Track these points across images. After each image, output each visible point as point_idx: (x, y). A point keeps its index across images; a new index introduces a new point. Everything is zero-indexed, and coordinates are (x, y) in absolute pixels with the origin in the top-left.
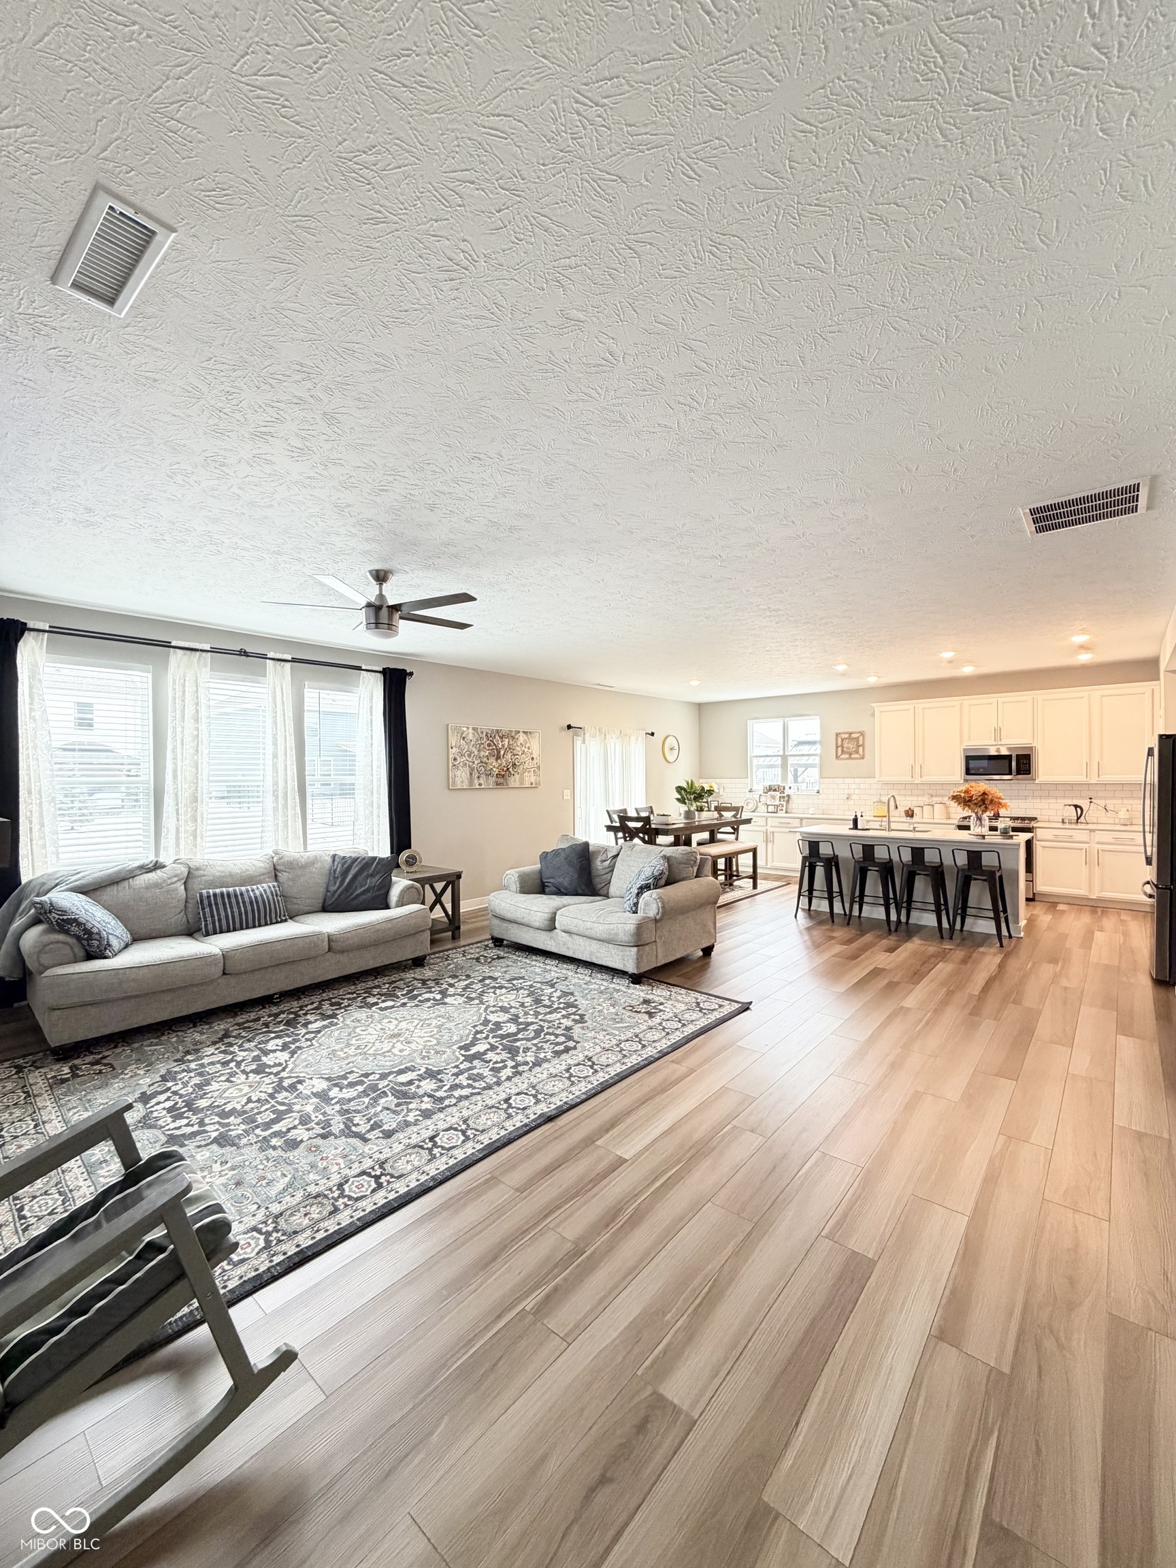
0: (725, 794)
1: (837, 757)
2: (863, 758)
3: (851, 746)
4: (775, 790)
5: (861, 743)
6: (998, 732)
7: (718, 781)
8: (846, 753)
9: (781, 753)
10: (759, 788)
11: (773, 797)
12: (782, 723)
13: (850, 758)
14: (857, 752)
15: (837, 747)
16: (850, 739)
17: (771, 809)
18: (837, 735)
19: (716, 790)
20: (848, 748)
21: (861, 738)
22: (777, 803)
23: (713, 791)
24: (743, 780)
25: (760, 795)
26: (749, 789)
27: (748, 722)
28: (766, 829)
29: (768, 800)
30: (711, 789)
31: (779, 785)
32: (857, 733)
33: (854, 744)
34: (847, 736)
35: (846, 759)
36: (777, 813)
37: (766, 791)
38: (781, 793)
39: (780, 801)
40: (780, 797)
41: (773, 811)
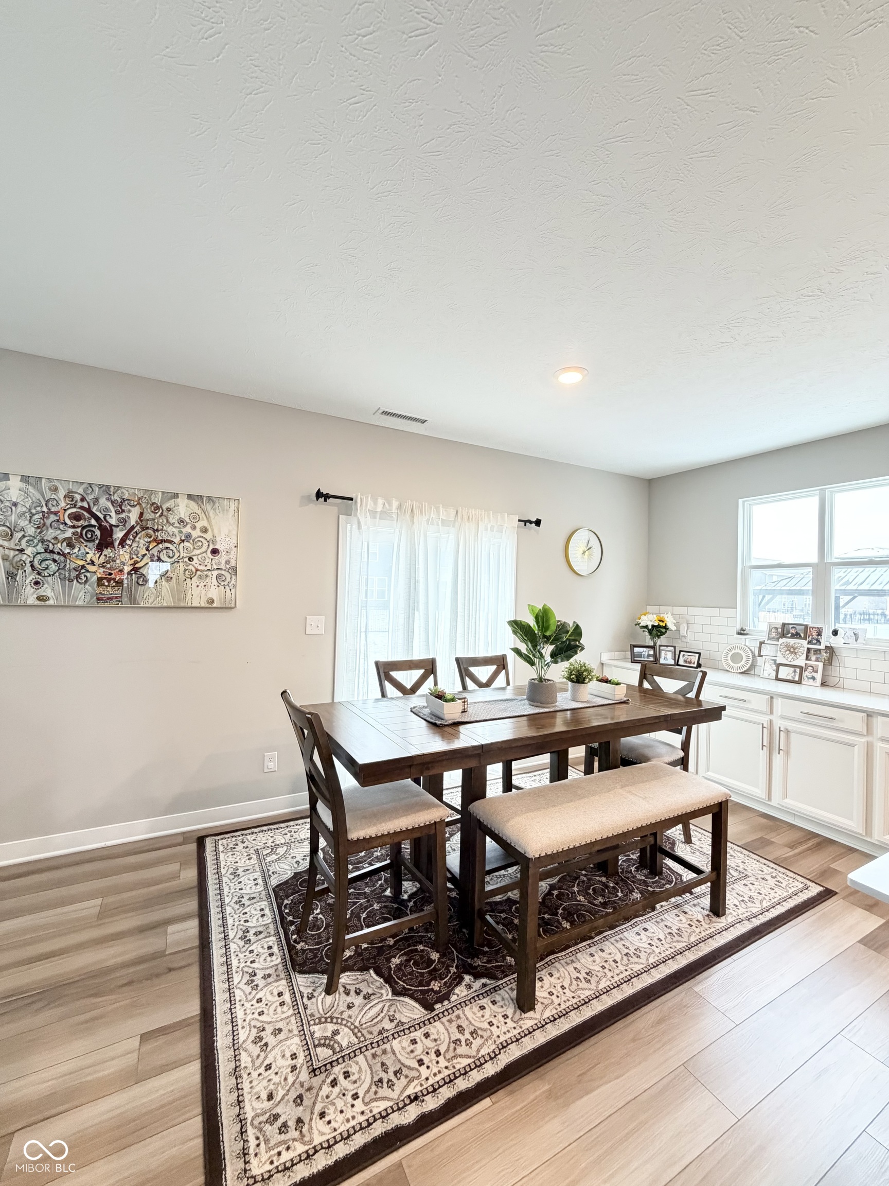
0: (690, 636)
4: (796, 635)
7: (678, 610)
9: (814, 558)
10: (761, 625)
11: (792, 650)
12: (814, 502)
17: (784, 673)
19: (671, 626)
22: (801, 661)
23: (666, 627)
24: (729, 612)
25: (761, 643)
26: (739, 627)
27: (740, 501)
28: (771, 721)
29: (779, 654)
30: (661, 624)
31: (806, 626)
36: (799, 682)
37: (774, 635)
38: (809, 643)
39: (807, 659)
40: (809, 650)
41: (789, 678)
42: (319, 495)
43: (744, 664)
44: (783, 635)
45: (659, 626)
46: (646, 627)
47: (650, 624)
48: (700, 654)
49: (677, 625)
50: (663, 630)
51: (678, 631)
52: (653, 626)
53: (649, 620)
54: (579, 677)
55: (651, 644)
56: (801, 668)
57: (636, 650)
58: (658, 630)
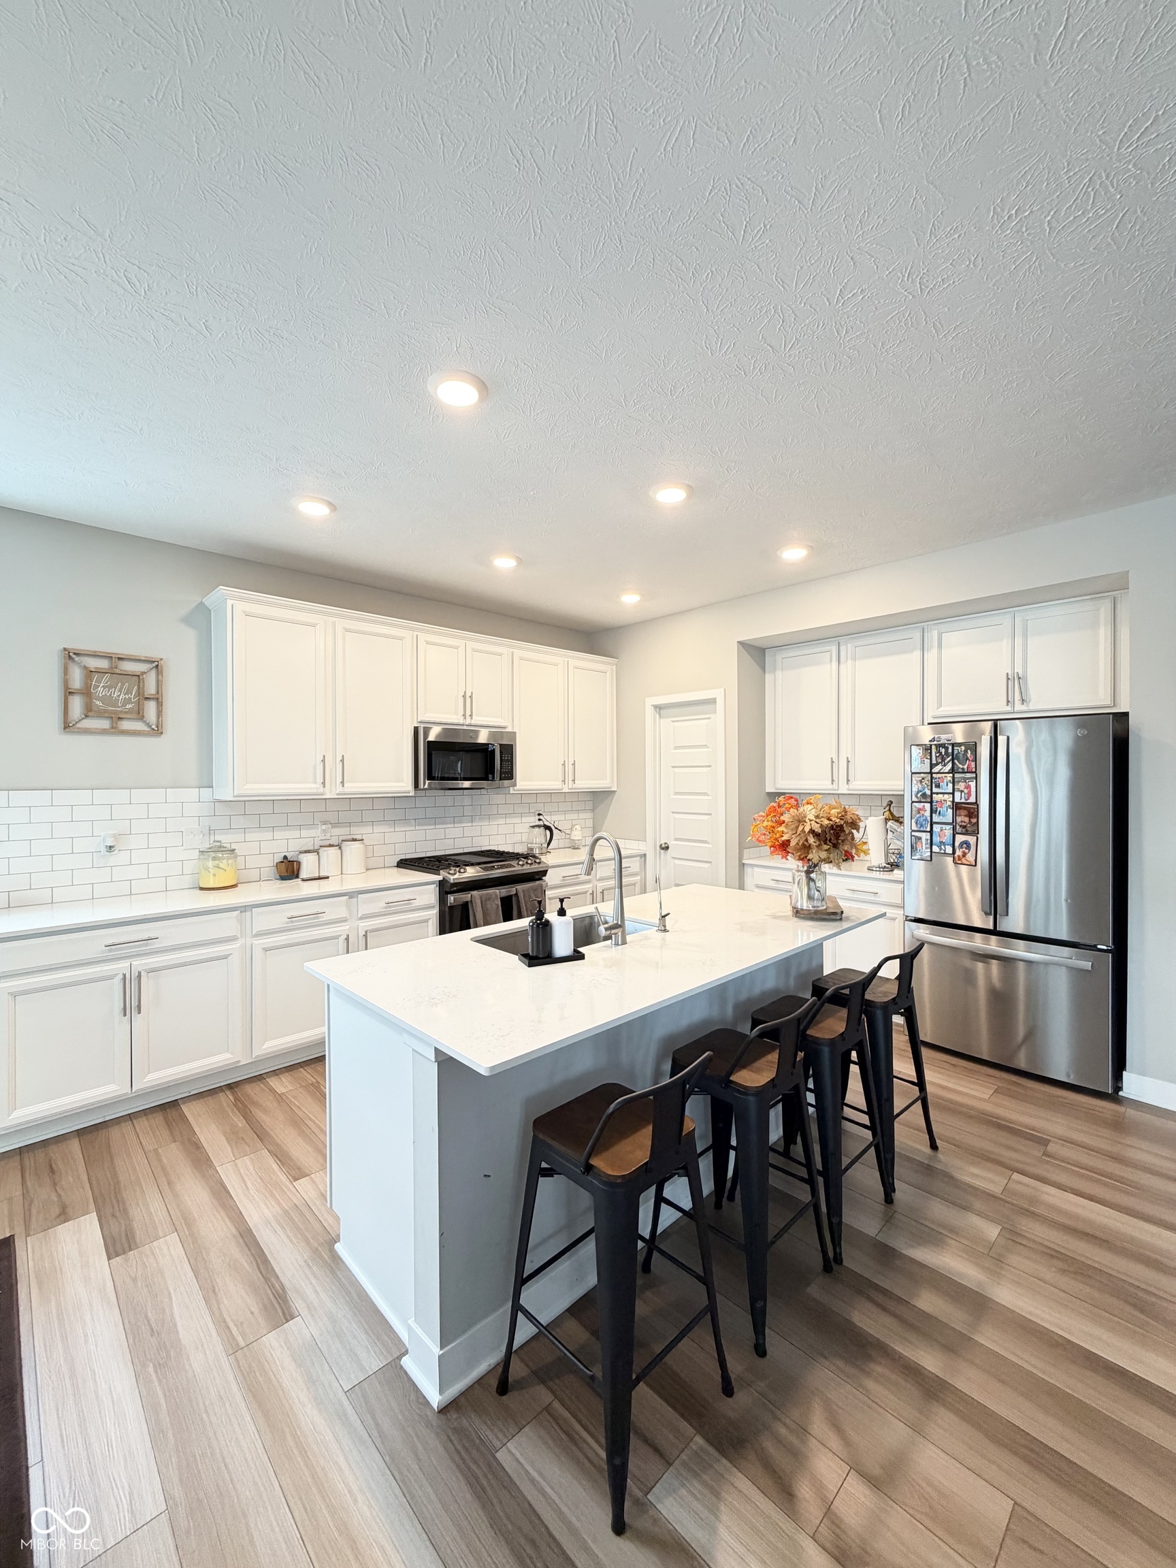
1: (67, 724)
2: (155, 732)
3: (115, 694)
5: (151, 689)
6: (467, 701)
8: (101, 714)
13: (115, 731)
14: (139, 715)
15: (67, 694)
16: (114, 673)
18: (68, 656)
20: (107, 700)
21: (150, 678)
32: (139, 660)
33: (129, 692)
34: (103, 664)
35: (103, 732)
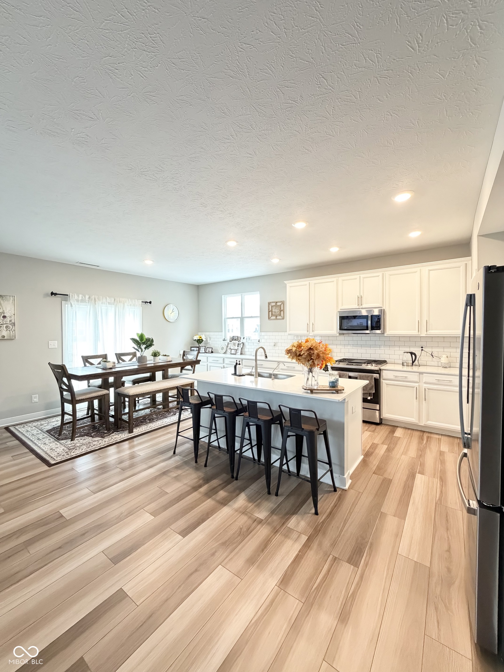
0: (211, 342)
1: (269, 318)
2: (283, 319)
3: (276, 310)
4: (235, 340)
5: (282, 308)
6: (360, 299)
7: (207, 333)
8: (274, 315)
9: (240, 316)
10: (228, 337)
11: (234, 344)
12: (240, 297)
13: (276, 319)
14: (280, 315)
15: (269, 312)
16: (276, 306)
17: (233, 352)
18: (269, 304)
19: (204, 339)
20: (275, 312)
21: (282, 306)
22: (236, 348)
23: (202, 340)
24: (220, 333)
25: (228, 343)
26: (223, 338)
27: (223, 296)
28: (224, 366)
29: (232, 346)
30: (200, 339)
31: (238, 337)
32: (280, 302)
33: (278, 310)
34: (274, 304)
35: (274, 319)
36: (236, 354)
37: (231, 340)
38: (238, 342)
39: (238, 347)
40: (238, 344)
41: (234, 353)
42: (52, 294)
43: (224, 351)
44: (233, 340)
45: (199, 339)
46: (196, 340)
47: (197, 339)
48: (212, 348)
49: (206, 339)
50: (201, 341)
51: (207, 340)
52: (198, 340)
53: (196, 338)
54: (155, 355)
55: (198, 346)
56: (236, 350)
57: (192, 348)
58: (200, 341)
